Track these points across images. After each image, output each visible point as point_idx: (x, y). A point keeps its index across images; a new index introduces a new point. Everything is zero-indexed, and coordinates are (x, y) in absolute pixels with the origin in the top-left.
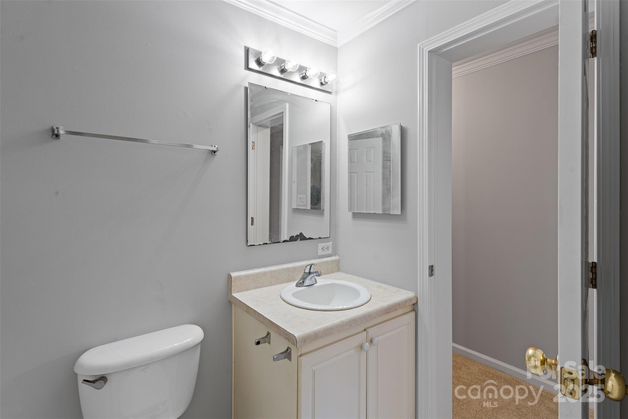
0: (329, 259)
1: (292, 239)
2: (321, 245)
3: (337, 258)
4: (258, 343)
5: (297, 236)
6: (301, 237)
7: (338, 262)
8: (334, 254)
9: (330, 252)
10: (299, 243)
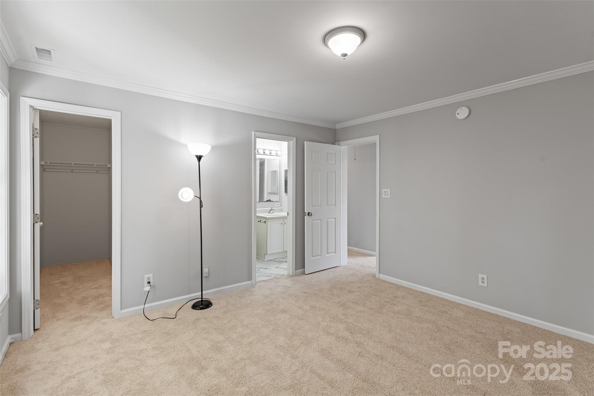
0: (279, 208)
1: (267, 201)
2: (276, 204)
3: (281, 208)
4: (258, 221)
5: (269, 200)
6: (270, 201)
7: (282, 209)
8: (281, 206)
9: (279, 206)
10: (269, 202)
